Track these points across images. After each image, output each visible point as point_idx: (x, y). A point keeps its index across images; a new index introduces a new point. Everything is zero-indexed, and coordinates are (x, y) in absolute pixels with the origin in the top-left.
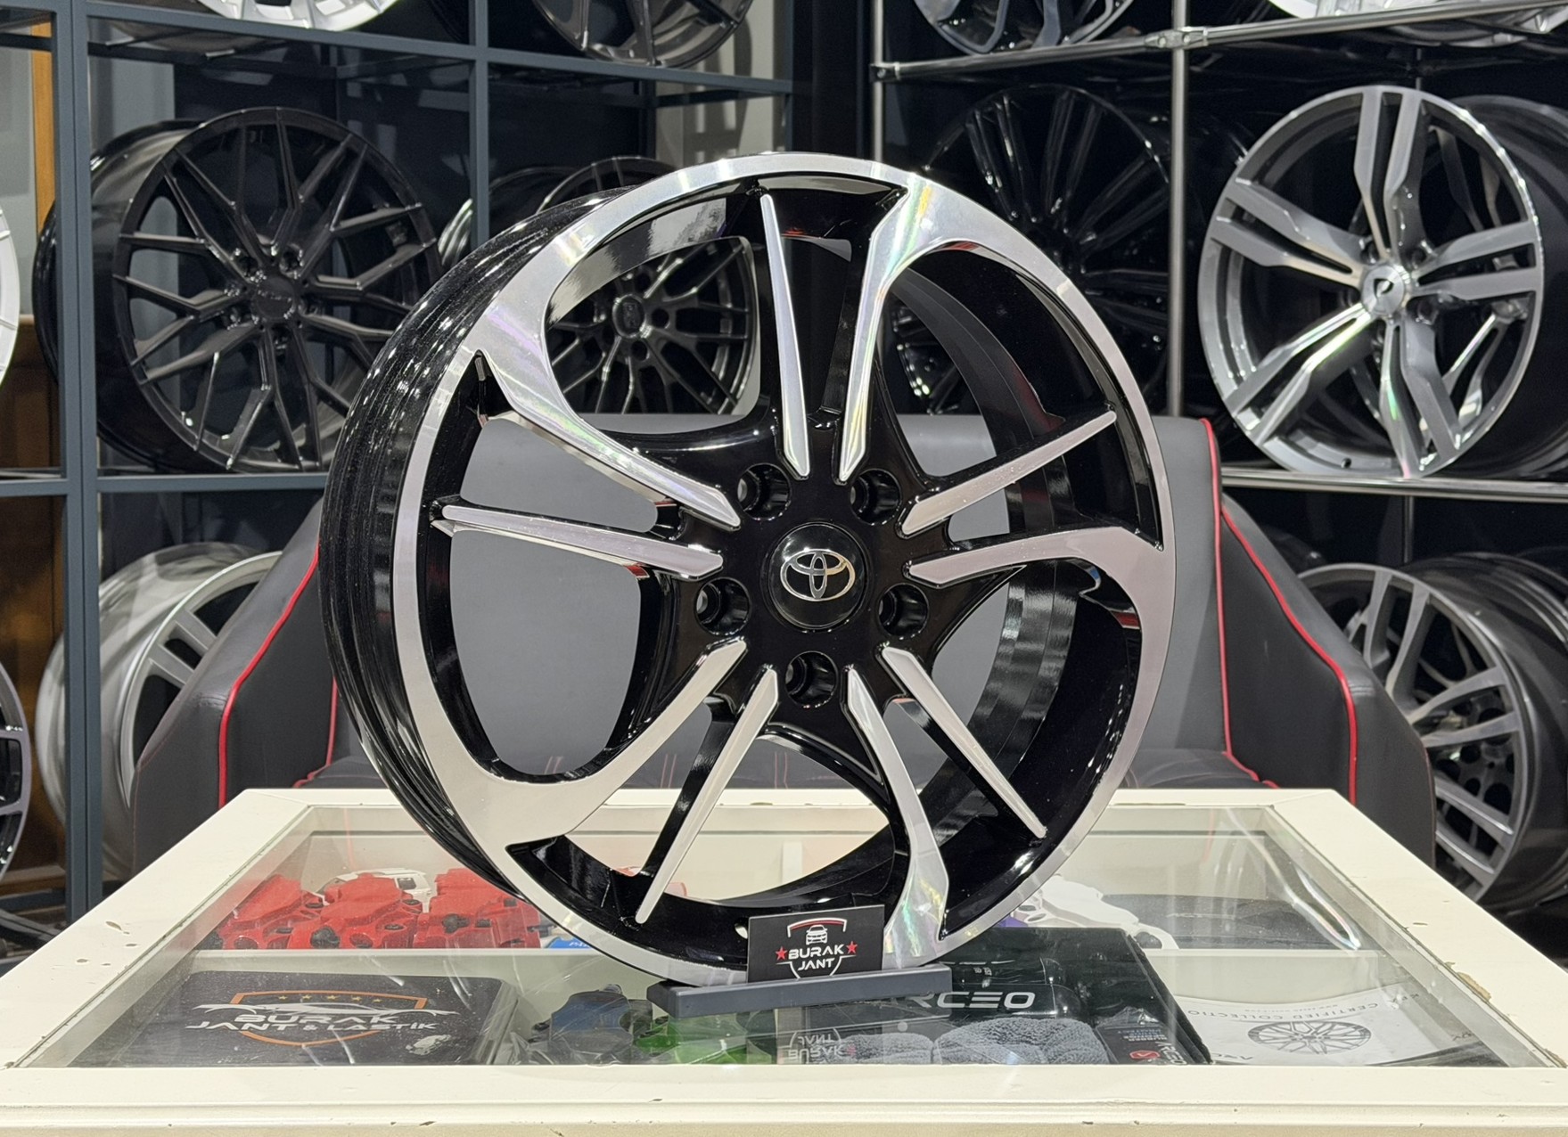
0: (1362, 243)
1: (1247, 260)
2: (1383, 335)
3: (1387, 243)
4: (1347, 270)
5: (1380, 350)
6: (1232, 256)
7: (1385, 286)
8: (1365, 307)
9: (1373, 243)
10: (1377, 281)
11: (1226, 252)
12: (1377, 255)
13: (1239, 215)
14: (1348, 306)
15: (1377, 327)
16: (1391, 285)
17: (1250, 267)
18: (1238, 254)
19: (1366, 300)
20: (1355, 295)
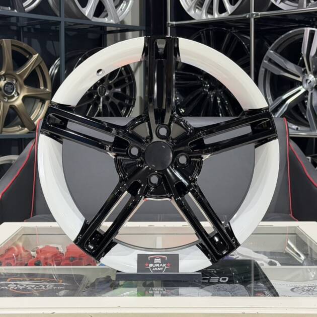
0: (303, 69)
1: (272, 73)
2: (308, 95)
3: (310, 70)
4: (299, 77)
5: (307, 99)
6: (268, 72)
7: (309, 81)
8: (304, 87)
9: (306, 70)
10: (307, 80)
11: (266, 70)
12: (307, 73)
13: (270, 60)
14: (298, 86)
15: (306, 93)
16: (310, 81)
17: (273, 75)
18: (269, 71)
19: (304, 85)
20: (301, 84)
